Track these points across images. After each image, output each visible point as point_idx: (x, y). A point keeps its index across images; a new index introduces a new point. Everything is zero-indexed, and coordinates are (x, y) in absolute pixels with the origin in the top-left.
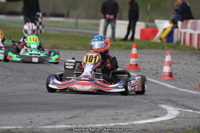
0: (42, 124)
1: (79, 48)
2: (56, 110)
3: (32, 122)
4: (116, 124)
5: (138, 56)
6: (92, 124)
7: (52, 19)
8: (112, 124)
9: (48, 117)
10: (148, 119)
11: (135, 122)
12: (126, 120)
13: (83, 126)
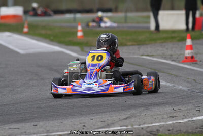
0: (96, 127)
1: (130, 43)
2: (110, 112)
3: (84, 126)
4: (174, 122)
5: (194, 47)
6: (149, 124)
8: (170, 123)
9: (102, 120)
11: (195, 118)
12: (185, 117)
13: (139, 127)
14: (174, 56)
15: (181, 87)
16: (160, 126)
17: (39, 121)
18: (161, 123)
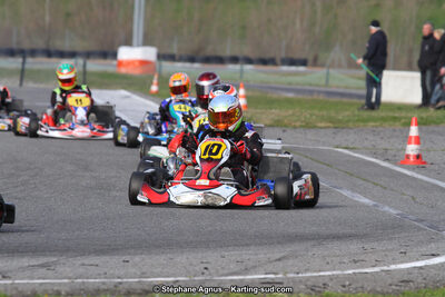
0: (226, 272)
1: (323, 125)
2: (256, 245)
3: (206, 268)
4: (357, 271)
6: (315, 271)
7: (285, 68)
8: (350, 272)
9: (239, 259)
10: (418, 260)
11: (393, 267)
12: (377, 263)
13: (296, 275)
14: (389, 152)
15: (387, 208)
16: (331, 278)
17: (135, 254)
18: (334, 272)
